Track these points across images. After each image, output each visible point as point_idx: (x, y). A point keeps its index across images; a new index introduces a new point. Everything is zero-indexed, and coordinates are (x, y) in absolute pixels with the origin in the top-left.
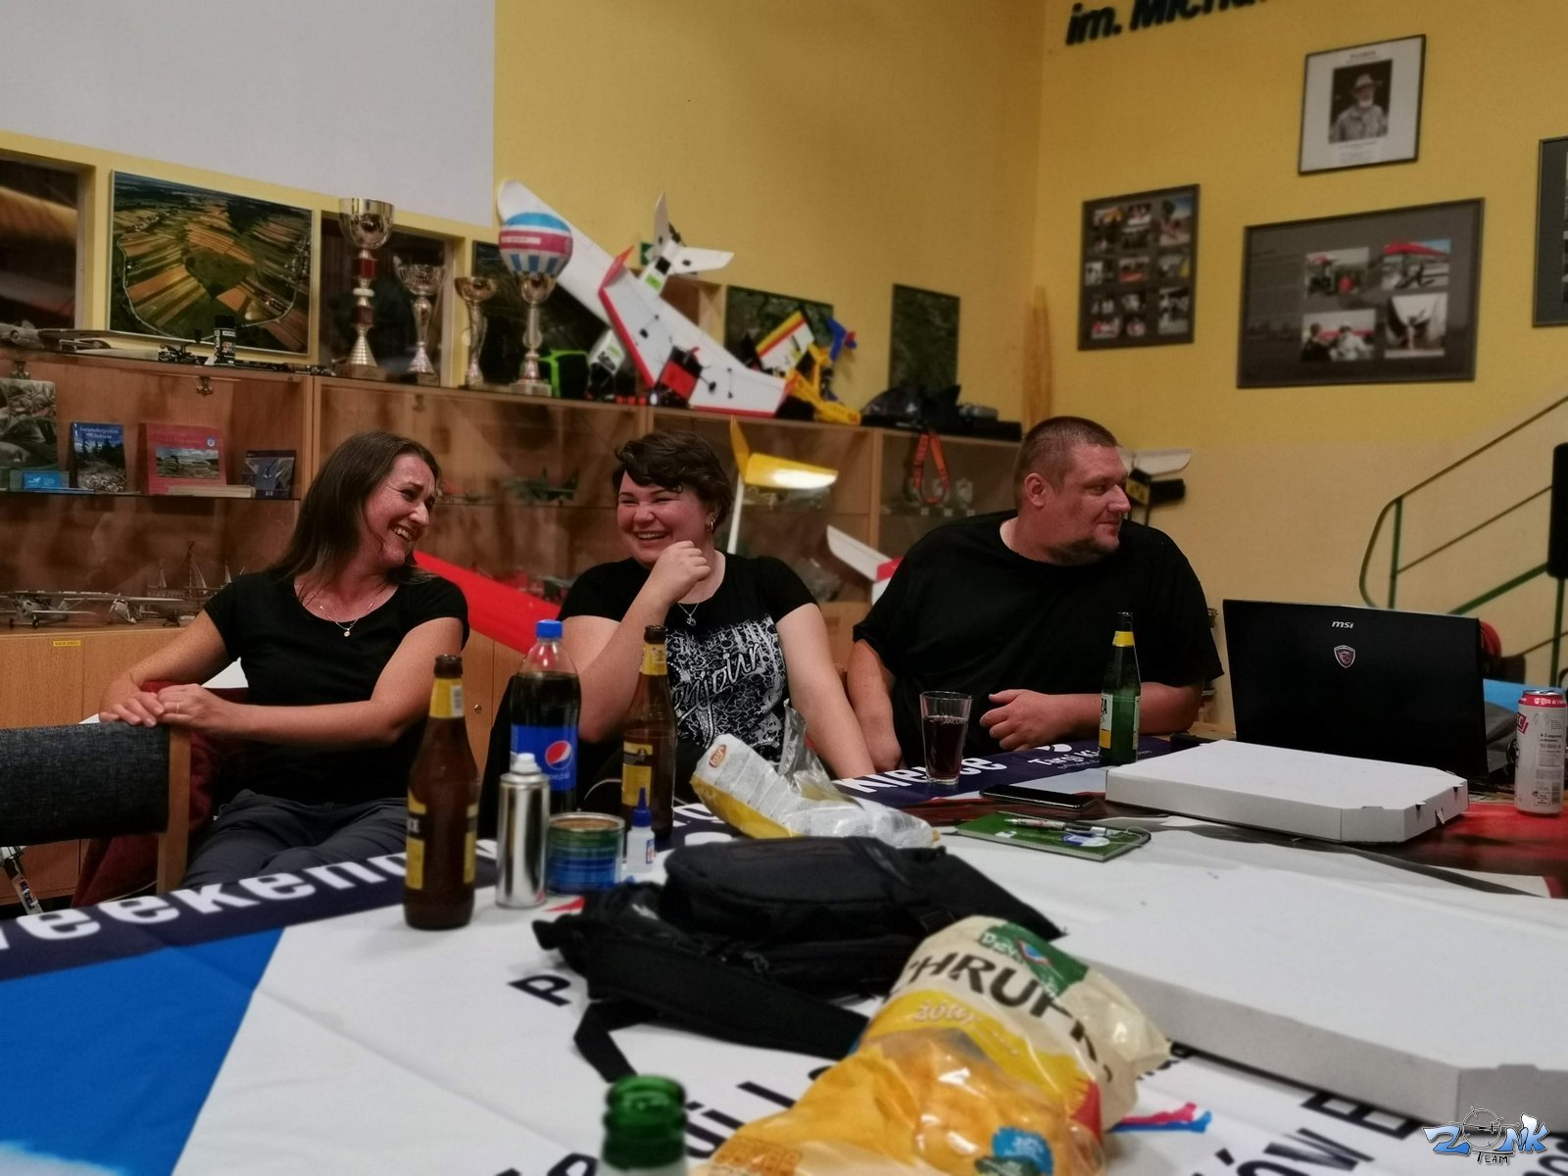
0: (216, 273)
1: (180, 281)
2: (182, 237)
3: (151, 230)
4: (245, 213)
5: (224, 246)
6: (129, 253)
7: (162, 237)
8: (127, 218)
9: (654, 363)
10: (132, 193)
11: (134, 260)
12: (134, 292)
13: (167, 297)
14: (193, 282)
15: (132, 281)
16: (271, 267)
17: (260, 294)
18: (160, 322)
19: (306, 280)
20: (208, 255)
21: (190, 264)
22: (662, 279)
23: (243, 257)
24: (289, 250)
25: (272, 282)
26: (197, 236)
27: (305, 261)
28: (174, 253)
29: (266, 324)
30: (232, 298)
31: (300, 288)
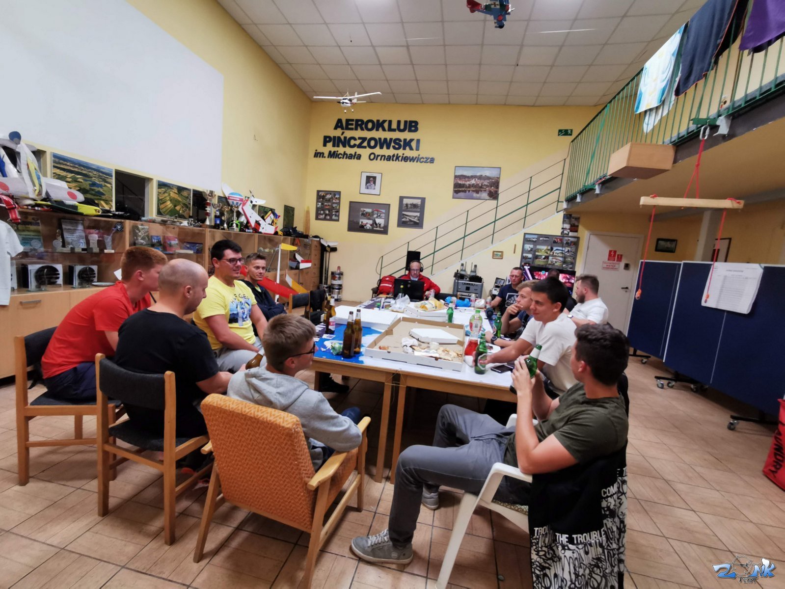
0: (175, 203)
1: (169, 204)
2: (169, 195)
3: (164, 193)
4: (181, 189)
5: (176, 197)
6: (160, 198)
7: (166, 195)
8: (160, 190)
9: (253, 224)
10: (161, 185)
11: (161, 200)
12: (162, 206)
13: (167, 208)
14: (171, 205)
15: (161, 204)
16: (184, 201)
17: (183, 207)
18: (166, 213)
19: (190, 204)
20: (174, 198)
21: (171, 200)
22: (252, 205)
23: (180, 199)
24: (187, 198)
25: (184, 204)
26: (172, 194)
27: (190, 199)
28: (168, 198)
29: (183, 214)
30: (178, 208)
31: (189, 206)
